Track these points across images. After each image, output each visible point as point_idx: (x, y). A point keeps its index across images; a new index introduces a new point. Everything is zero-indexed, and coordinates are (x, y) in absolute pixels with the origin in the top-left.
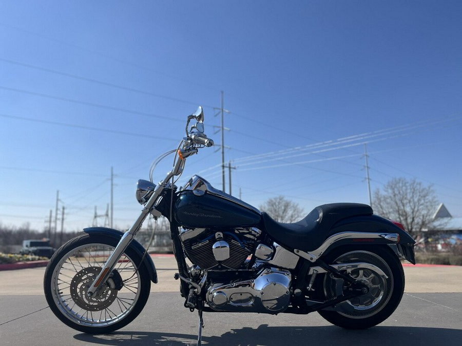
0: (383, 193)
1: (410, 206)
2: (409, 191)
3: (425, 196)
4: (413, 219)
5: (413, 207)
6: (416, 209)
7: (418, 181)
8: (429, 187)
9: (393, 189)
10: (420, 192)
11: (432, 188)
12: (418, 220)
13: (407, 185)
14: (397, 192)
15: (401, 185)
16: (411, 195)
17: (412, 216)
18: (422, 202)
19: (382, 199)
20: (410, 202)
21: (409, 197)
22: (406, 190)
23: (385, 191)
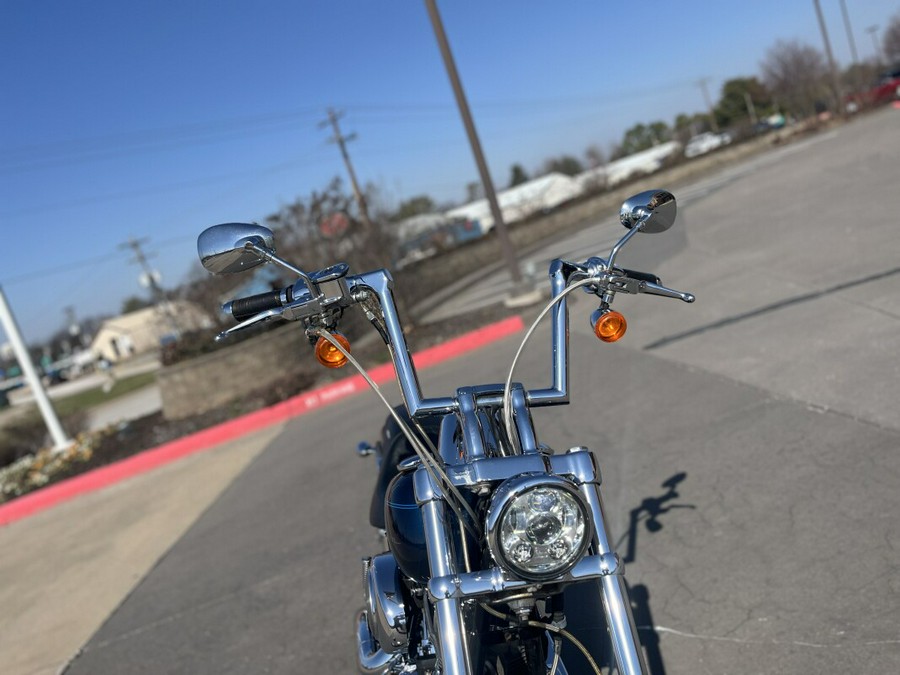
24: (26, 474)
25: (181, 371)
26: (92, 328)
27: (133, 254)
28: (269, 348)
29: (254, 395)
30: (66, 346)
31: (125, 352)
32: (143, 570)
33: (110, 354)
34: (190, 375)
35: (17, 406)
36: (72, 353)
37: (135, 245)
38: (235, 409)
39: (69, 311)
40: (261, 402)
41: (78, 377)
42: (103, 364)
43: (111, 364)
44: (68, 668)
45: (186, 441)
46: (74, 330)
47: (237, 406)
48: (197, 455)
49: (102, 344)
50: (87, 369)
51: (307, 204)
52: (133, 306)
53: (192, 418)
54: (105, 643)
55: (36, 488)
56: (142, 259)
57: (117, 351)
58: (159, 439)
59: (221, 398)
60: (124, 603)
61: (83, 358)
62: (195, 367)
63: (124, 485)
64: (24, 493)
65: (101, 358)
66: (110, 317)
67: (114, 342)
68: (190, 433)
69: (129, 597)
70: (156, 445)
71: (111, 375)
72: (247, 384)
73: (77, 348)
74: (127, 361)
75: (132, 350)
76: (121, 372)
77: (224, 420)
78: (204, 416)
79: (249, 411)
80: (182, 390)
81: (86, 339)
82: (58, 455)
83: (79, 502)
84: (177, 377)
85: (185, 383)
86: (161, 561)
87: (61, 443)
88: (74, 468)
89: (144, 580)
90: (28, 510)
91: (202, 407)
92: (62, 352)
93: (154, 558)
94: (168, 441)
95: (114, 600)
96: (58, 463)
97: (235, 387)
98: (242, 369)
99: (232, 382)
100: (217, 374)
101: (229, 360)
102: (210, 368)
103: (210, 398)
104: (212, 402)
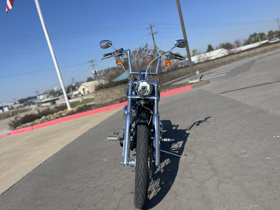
24: (60, 114)
25: (100, 92)
26: (78, 85)
27: (91, 64)
28: (122, 89)
29: (117, 100)
30: (71, 89)
31: (86, 93)
32: (86, 131)
33: (82, 93)
34: (101, 93)
35: (57, 104)
36: (72, 92)
37: (92, 61)
38: (112, 103)
39: (73, 79)
40: (118, 101)
41: (73, 98)
42: (80, 95)
43: (82, 95)
44: (69, 144)
45: (99, 109)
46: (74, 85)
47: (113, 102)
48: (101, 113)
49: (80, 90)
50: (76, 96)
51: (138, 51)
52: (90, 80)
53: (101, 104)
54: (77, 141)
55: (63, 116)
56: (93, 66)
57: (84, 92)
58: (93, 108)
59: (109, 100)
60: (81, 136)
61: (75, 93)
62: (103, 91)
63: (83, 118)
64: (60, 117)
65: (80, 93)
66: (83, 82)
67: (84, 89)
68: (100, 107)
69: (82, 135)
70: (92, 109)
71: (82, 98)
72: (116, 97)
73: (74, 91)
74: (86, 95)
75: (88, 92)
76: (85, 98)
77: (109, 105)
78: (104, 104)
79: (115, 104)
80: (100, 97)
81: (77, 88)
82: (68, 111)
83: (73, 120)
84: (99, 94)
85: (100, 95)
86: (90, 130)
87: (70, 109)
88: (72, 113)
89: (86, 132)
90: (61, 121)
91: (104, 102)
92: (70, 91)
93: (89, 129)
94: (94, 109)
95: (80, 135)
96: (68, 112)
97: (113, 98)
98: (115, 93)
99: (112, 96)
100: (108, 94)
101: (112, 90)
102: (107, 92)
103: (106, 100)
104: (106, 101)
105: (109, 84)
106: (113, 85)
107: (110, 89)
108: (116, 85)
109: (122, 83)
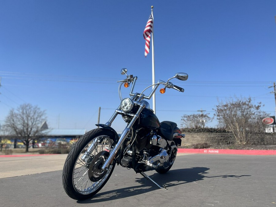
0: (16, 112)
1: (31, 121)
2: (32, 112)
3: (40, 116)
4: (31, 129)
5: (32, 122)
6: (34, 123)
7: (38, 107)
8: (44, 111)
9: (23, 110)
10: (38, 113)
11: (45, 112)
12: (34, 129)
13: (32, 108)
14: (25, 112)
15: (28, 108)
16: (33, 114)
17: (31, 127)
18: (38, 119)
19: (14, 115)
20: (31, 119)
21: (31, 115)
22: (31, 111)
23: (18, 110)
28: (204, 136)
40: (194, 147)
97: (192, 143)
98: (195, 139)
99: (191, 141)
100: (189, 138)
101: (193, 135)
102: (188, 136)
103: (185, 143)
104: (185, 145)
105: (192, 129)
106: (196, 131)
107: (191, 133)
108: (199, 131)
109: (206, 131)
